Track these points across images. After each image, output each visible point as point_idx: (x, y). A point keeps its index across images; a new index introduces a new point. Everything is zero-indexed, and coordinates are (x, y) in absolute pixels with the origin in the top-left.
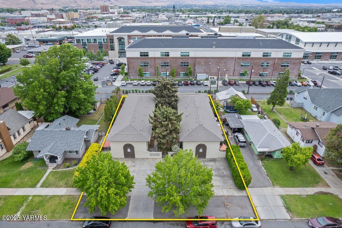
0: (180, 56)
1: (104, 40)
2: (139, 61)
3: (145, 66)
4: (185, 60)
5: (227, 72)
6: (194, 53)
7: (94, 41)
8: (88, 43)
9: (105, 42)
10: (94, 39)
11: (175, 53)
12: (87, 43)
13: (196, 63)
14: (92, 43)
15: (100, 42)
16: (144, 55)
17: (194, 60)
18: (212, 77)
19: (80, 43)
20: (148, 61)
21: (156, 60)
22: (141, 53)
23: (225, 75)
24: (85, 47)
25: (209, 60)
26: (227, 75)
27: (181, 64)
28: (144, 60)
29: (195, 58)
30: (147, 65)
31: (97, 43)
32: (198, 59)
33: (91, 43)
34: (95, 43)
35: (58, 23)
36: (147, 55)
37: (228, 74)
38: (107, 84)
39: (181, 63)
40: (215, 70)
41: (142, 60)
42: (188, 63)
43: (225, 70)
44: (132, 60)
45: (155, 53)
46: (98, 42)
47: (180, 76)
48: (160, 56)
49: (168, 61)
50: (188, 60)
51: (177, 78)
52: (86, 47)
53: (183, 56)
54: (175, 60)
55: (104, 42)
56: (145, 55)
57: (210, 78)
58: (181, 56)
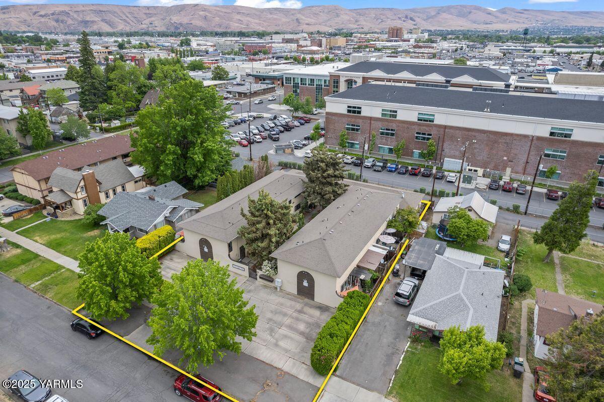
0: (416, 120)
1: (325, 82)
2: (345, 120)
3: (353, 129)
4: (425, 127)
5: (510, 163)
6: (444, 117)
7: (311, 82)
8: (301, 84)
9: (327, 86)
10: (311, 79)
11: (408, 113)
12: (300, 85)
13: (445, 137)
14: (307, 85)
15: (319, 85)
16: (354, 112)
17: (442, 130)
18: (473, 168)
19: (291, 84)
20: (360, 122)
21: (372, 122)
22: (349, 107)
23: (504, 169)
24: (296, 90)
25: (473, 133)
26: (509, 170)
27: (416, 135)
28: (353, 120)
29: (445, 127)
30: (357, 130)
31: (315, 86)
32: (450, 129)
33: (306, 84)
34: (311, 85)
35: (308, 52)
36: (359, 112)
37: (512, 169)
38: (284, 151)
39: (417, 133)
40: (483, 156)
41: (350, 119)
42: (430, 135)
43: (505, 158)
44: (333, 118)
45: (372, 109)
46: (317, 85)
47: (412, 156)
48: (380, 116)
49: (394, 126)
50: (431, 128)
51: (407, 159)
52: (298, 91)
53: (421, 120)
54: (406, 126)
55: (325, 86)
56: (354, 111)
57: (469, 170)
58: (419, 120)
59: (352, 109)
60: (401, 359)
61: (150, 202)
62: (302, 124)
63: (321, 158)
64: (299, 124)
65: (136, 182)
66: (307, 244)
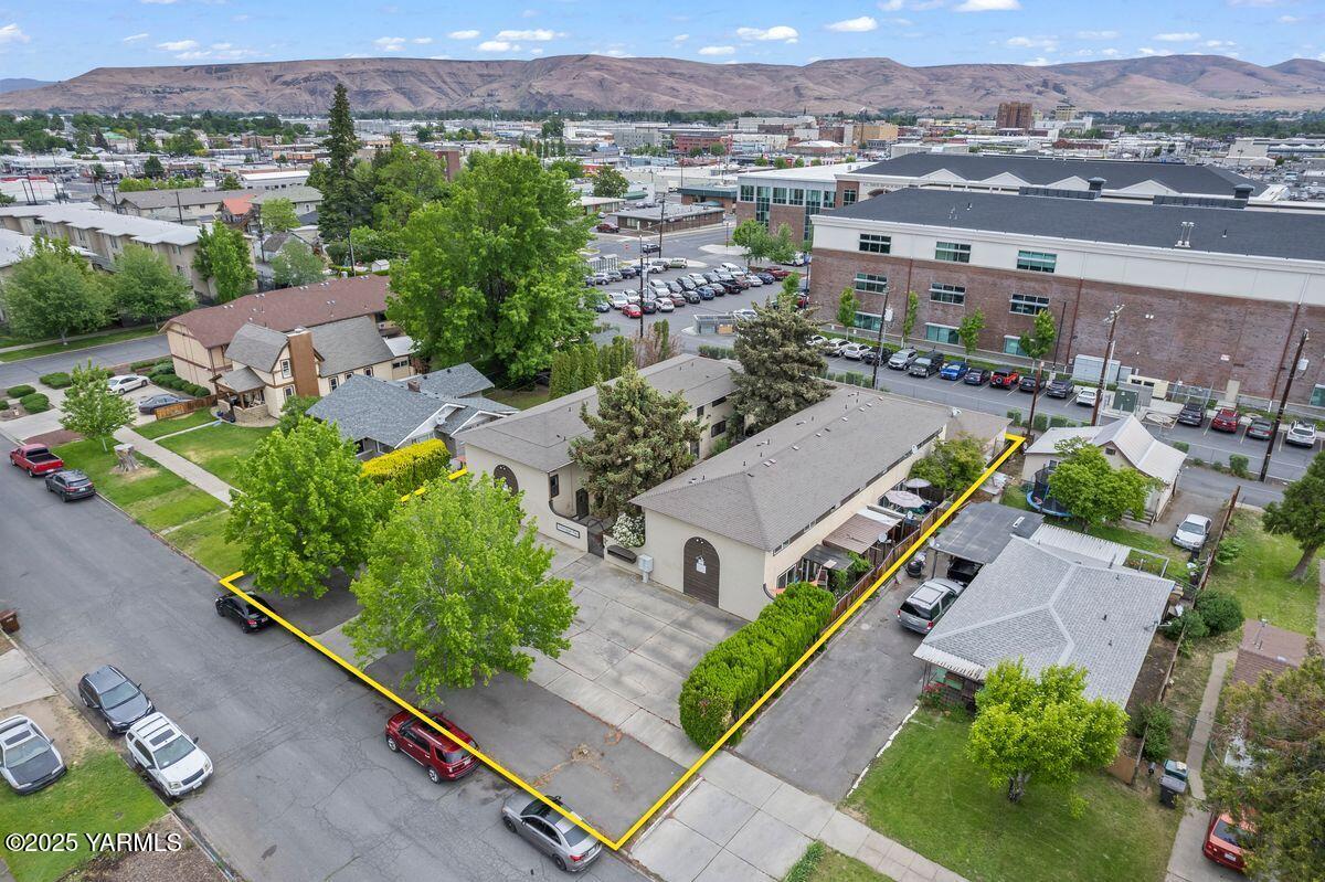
0: (1014, 267)
1: (826, 198)
2: (853, 265)
3: (870, 287)
4: (1033, 284)
5: (1235, 370)
6: (1079, 260)
7: (796, 197)
8: (775, 201)
9: (831, 205)
10: (796, 190)
11: (996, 251)
12: (771, 202)
13: (1080, 307)
14: (788, 202)
15: (813, 203)
16: (875, 248)
17: (1074, 289)
18: (1144, 379)
19: (752, 199)
20: (887, 271)
21: (914, 270)
22: (863, 237)
23: (1221, 384)
24: (762, 214)
25: (1147, 298)
26: (1233, 387)
27: (1012, 301)
28: (872, 265)
29: (1080, 283)
30: (880, 288)
31: (804, 205)
32: (1091, 288)
33: (784, 202)
34: (796, 203)
35: (810, 151)
36: (886, 249)
37: (1243, 384)
38: (716, 329)
39: (1015, 297)
40: (1170, 352)
41: (865, 264)
42: (1045, 301)
43: (1225, 358)
44: (829, 260)
45: (914, 242)
46: (808, 203)
47: (1001, 349)
48: (931, 257)
49: (963, 280)
50: (1046, 286)
51: (989, 356)
52: (768, 216)
53: (1026, 267)
54: (990, 280)
55: (825, 205)
56: (875, 245)
57: (1133, 381)
58: (1019, 266)
59: (870, 241)
60: (892, 738)
61: (411, 394)
62: (766, 282)
63: (773, 319)
64: (759, 282)
65: (396, 366)
66: (712, 481)
